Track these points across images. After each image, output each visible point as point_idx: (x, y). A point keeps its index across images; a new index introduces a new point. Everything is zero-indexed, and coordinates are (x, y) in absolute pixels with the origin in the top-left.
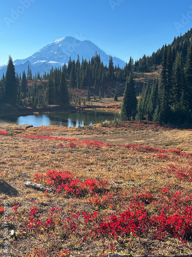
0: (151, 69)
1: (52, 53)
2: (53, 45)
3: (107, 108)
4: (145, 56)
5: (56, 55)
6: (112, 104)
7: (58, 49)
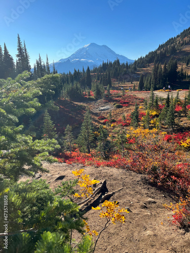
0: (146, 66)
2: (83, 48)
4: (141, 57)
5: (85, 55)
6: (130, 85)
7: (86, 51)
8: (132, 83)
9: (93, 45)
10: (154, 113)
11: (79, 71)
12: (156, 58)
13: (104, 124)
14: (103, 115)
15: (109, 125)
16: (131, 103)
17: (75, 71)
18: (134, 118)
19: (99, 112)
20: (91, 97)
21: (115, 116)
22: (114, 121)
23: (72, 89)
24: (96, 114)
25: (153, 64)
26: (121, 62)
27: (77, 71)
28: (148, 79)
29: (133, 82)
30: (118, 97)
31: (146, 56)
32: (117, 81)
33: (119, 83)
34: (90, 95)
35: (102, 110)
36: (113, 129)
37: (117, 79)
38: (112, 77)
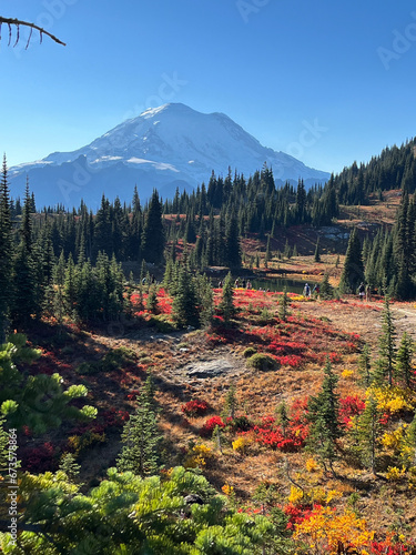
0: (373, 198)
1: (137, 139)
3: (305, 273)
4: (355, 163)
5: (145, 144)
6: (312, 268)
7: (151, 130)
8: (318, 260)
9: (175, 109)
10: (397, 403)
11: (117, 203)
12: (408, 173)
13: (206, 433)
14: (204, 397)
15: (223, 440)
16: (310, 353)
17: (105, 204)
18: (321, 422)
19: (187, 381)
20: (160, 317)
21: (248, 405)
22: (243, 426)
23: (91, 283)
24: (177, 391)
25: (399, 192)
26: (280, 179)
27: (112, 203)
28: (379, 248)
29: (322, 257)
30: (262, 324)
31: (374, 162)
32: (263, 250)
33: (270, 257)
34: (155, 311)
35: (199, 375)
36: (239, 461)
37: (263, 239)
38: (243, 235)
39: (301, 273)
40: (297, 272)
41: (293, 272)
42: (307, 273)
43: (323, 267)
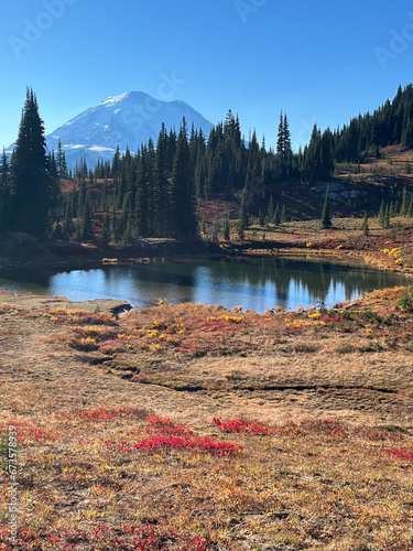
0: (366, 156)
1: (98, 127)
2: (101, 109)
3: (312, 247)
7: (112, 118)
8: (328, 225)
25: (398, 148)
29: (335, 221)
38: (202, 196)
39: (303, 246)
40: (296, 245)
41: (290, 245)
42: (315, 246)
43: (339, 235)
